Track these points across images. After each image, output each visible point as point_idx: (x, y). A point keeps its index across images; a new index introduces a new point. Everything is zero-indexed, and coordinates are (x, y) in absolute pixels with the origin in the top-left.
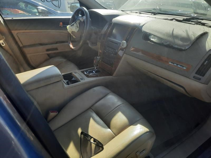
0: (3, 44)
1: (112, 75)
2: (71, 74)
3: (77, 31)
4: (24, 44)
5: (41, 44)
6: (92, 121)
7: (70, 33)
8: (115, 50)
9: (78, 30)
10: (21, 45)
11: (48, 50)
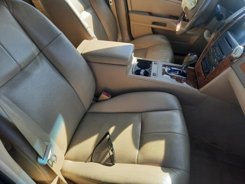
0: (111, 3)
1: (198, 88)
2: (151, 62)
3: (190, 9)
4: (133, 9)
5: (150, 14)
6: (130, 128)
7: (183, 8)
8: (223, 54)
9: (193, 6)
10: (130, 9)
11: (154, 23)
